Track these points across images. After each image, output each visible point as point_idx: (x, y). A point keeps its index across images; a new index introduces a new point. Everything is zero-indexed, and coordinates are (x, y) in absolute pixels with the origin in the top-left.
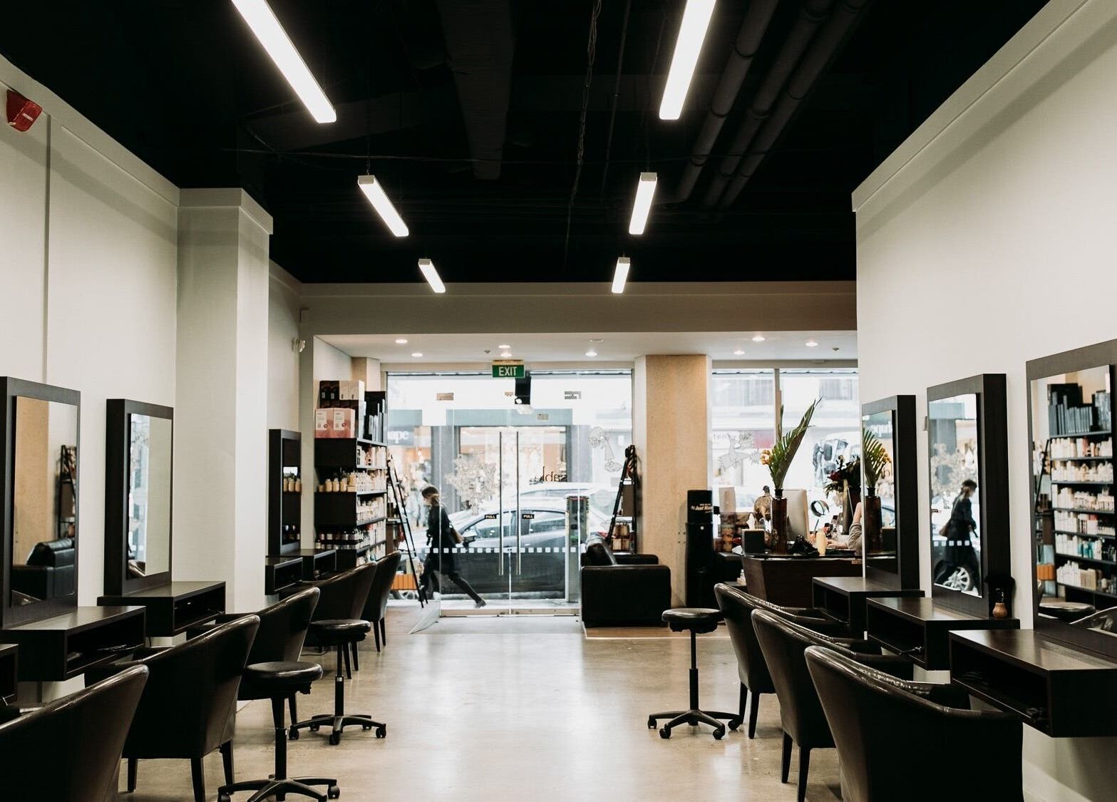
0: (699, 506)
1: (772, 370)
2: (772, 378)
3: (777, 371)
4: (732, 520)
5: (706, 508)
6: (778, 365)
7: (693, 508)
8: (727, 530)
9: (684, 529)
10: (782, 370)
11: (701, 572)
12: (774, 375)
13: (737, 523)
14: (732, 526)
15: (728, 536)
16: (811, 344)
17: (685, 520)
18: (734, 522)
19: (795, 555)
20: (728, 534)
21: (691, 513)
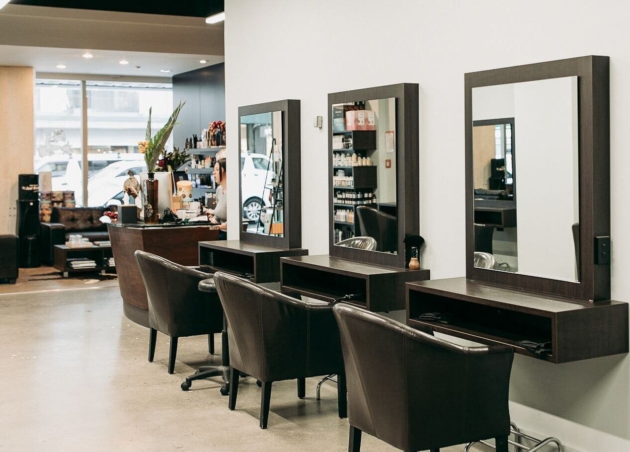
0: (29, 187)
1: (79, 82)
2: (80, 89)
3: (84, 82)
4: (49, 197)
5: (35, 188)
6: (85, 78)
7: (24, 188)
8: (45, 205)
9: (15, 205)
10: (88, 82)
11: (31, 239)
12: (81, 86)
13: (53, 199)
14: (49, 202)
15: (46, 209)
16: (124, 62)
17: (17, 197)
18: (51, 198)
19: (165, 224)
20: (46, 207)
21: (21, 192)
